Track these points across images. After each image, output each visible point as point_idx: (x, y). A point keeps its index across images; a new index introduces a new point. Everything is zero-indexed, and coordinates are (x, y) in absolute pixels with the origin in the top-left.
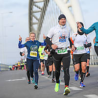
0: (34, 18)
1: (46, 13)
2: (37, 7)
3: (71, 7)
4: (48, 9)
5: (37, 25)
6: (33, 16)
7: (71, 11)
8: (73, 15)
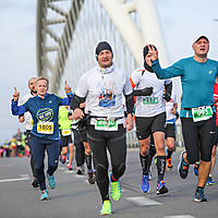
0: (48, 36)
1: (77, 26)
2: (57, 11)
3: (135, 11)
4: (82, 15)
5: (56, 53)
6: (47, 32)
7: (135, 20)
8: (140, 31)
